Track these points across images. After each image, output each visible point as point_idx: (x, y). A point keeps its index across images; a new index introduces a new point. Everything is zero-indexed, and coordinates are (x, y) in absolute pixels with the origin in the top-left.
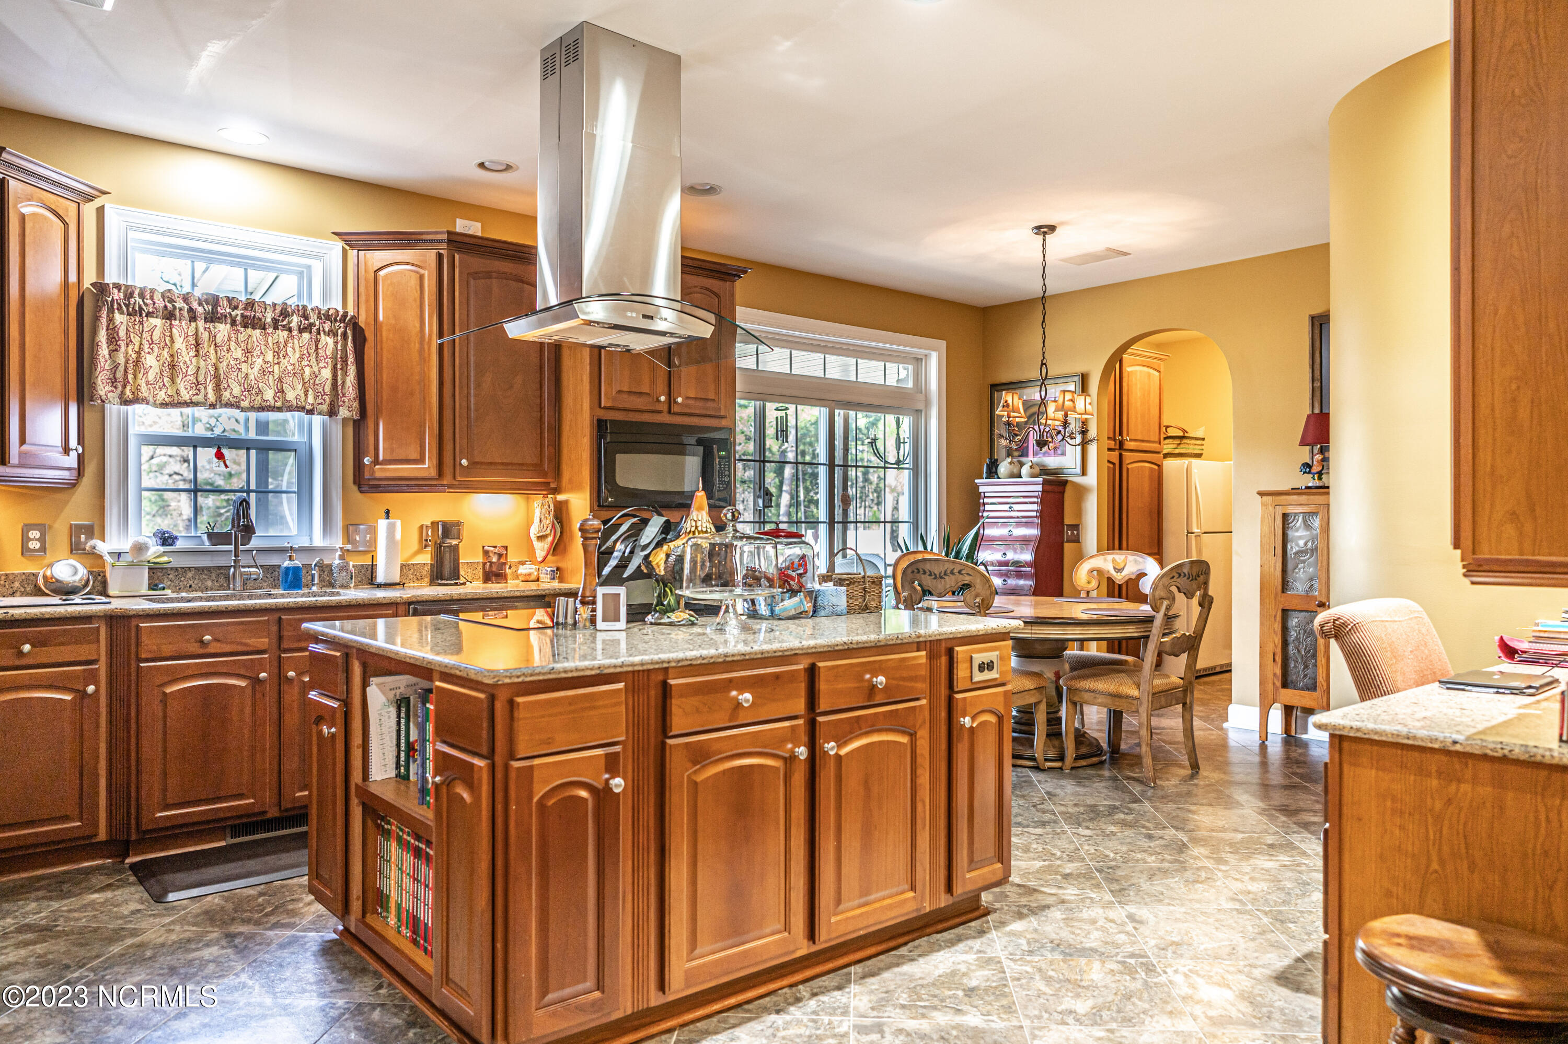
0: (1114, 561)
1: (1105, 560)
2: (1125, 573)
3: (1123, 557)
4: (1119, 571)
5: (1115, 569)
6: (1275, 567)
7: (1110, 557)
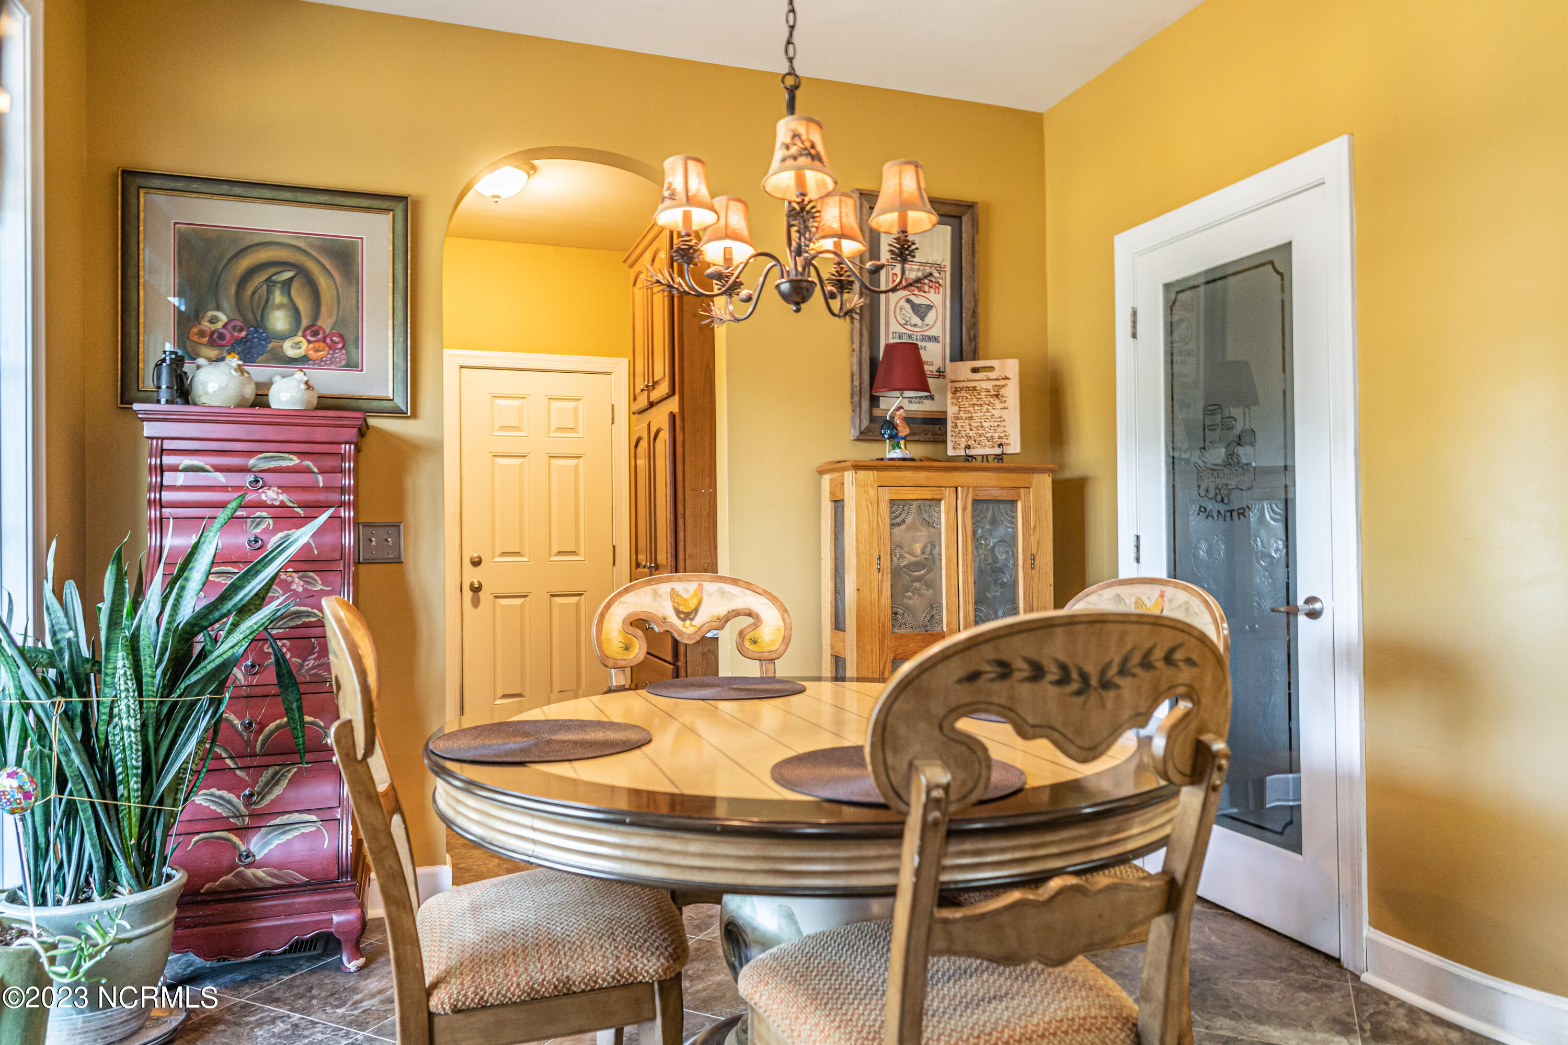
0: (674, 594)
1: (656, 594)
2: (700, 619)
3: (693, 586)
4: (687, 616)
5: (678, 612)
6: (880, 592)
7: (665, 588)
